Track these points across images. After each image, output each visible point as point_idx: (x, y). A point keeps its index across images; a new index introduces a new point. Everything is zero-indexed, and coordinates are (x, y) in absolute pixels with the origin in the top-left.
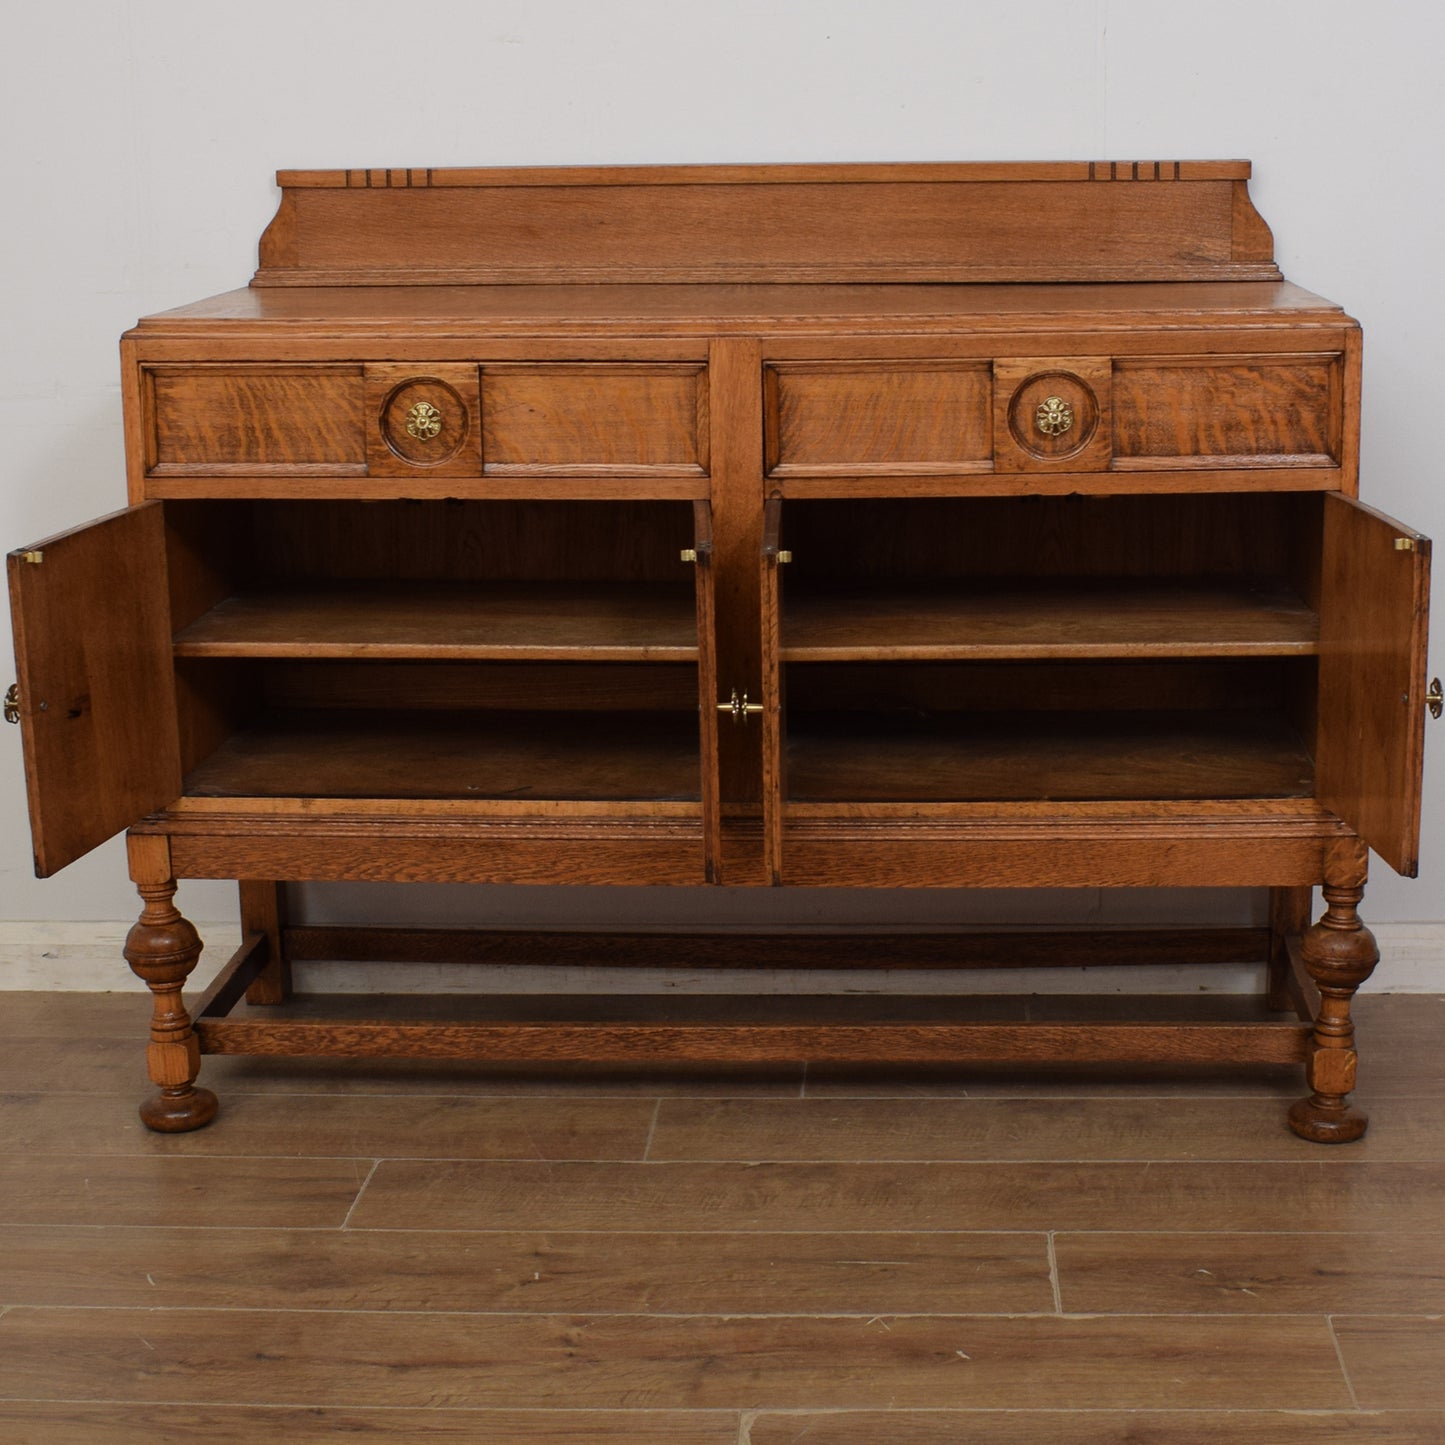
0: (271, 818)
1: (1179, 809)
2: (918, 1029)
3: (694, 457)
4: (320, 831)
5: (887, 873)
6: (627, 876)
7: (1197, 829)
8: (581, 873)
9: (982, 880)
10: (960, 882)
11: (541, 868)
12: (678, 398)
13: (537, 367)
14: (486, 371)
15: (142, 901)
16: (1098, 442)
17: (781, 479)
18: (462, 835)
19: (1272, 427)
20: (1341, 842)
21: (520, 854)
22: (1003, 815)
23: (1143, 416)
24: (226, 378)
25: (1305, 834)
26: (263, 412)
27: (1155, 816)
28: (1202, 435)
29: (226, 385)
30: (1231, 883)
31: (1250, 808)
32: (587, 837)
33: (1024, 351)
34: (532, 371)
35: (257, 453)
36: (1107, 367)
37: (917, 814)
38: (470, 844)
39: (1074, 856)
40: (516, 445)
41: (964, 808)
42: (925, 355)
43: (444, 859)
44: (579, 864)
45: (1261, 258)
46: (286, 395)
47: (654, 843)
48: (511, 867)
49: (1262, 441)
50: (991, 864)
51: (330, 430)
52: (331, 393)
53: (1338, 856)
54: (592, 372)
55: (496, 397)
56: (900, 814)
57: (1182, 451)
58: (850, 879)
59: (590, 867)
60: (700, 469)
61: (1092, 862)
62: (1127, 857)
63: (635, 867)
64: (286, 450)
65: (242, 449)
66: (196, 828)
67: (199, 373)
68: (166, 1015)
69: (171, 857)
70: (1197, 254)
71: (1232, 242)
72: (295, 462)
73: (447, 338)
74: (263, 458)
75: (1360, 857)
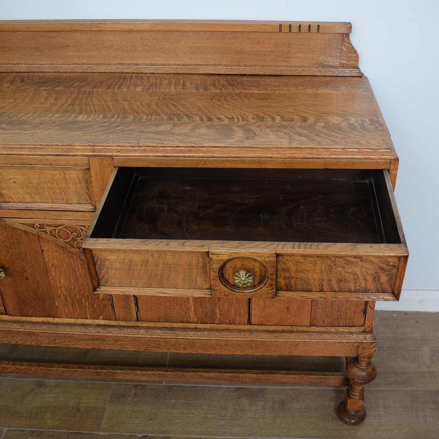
1: (302, 329)
2: (203, 374)
3: (90, 202)
5: (185, 348)
6: (84, 345)
7: (308, 338)
8: (65, 344)
10: (214, 352)
11: (50, 341)
12: (79, 179)
18: (18, 330)
20: (366, 344)
21: (41, 337)
22: (232, 329)
25: (352, 341)
31: (330, 329)
32: (66, 333)
38: (22, 333)
39: (259, 346)
40: (11, 196)
41: (215, 326)
43: (12, 337)
44: (64, 341)
45: (353, 66)
47: (92, 336)
48: (38, 341)
50: (225, 347)
53: (364, 348)
56: (190, 327)
58: (170, 350)
59: (68, 342)
60: (93, 207)
61: (266, 347)
62: (280, 346)
63: (86, 343)
70: (325, 63)
71: (341, 59)
75: (373, 349)
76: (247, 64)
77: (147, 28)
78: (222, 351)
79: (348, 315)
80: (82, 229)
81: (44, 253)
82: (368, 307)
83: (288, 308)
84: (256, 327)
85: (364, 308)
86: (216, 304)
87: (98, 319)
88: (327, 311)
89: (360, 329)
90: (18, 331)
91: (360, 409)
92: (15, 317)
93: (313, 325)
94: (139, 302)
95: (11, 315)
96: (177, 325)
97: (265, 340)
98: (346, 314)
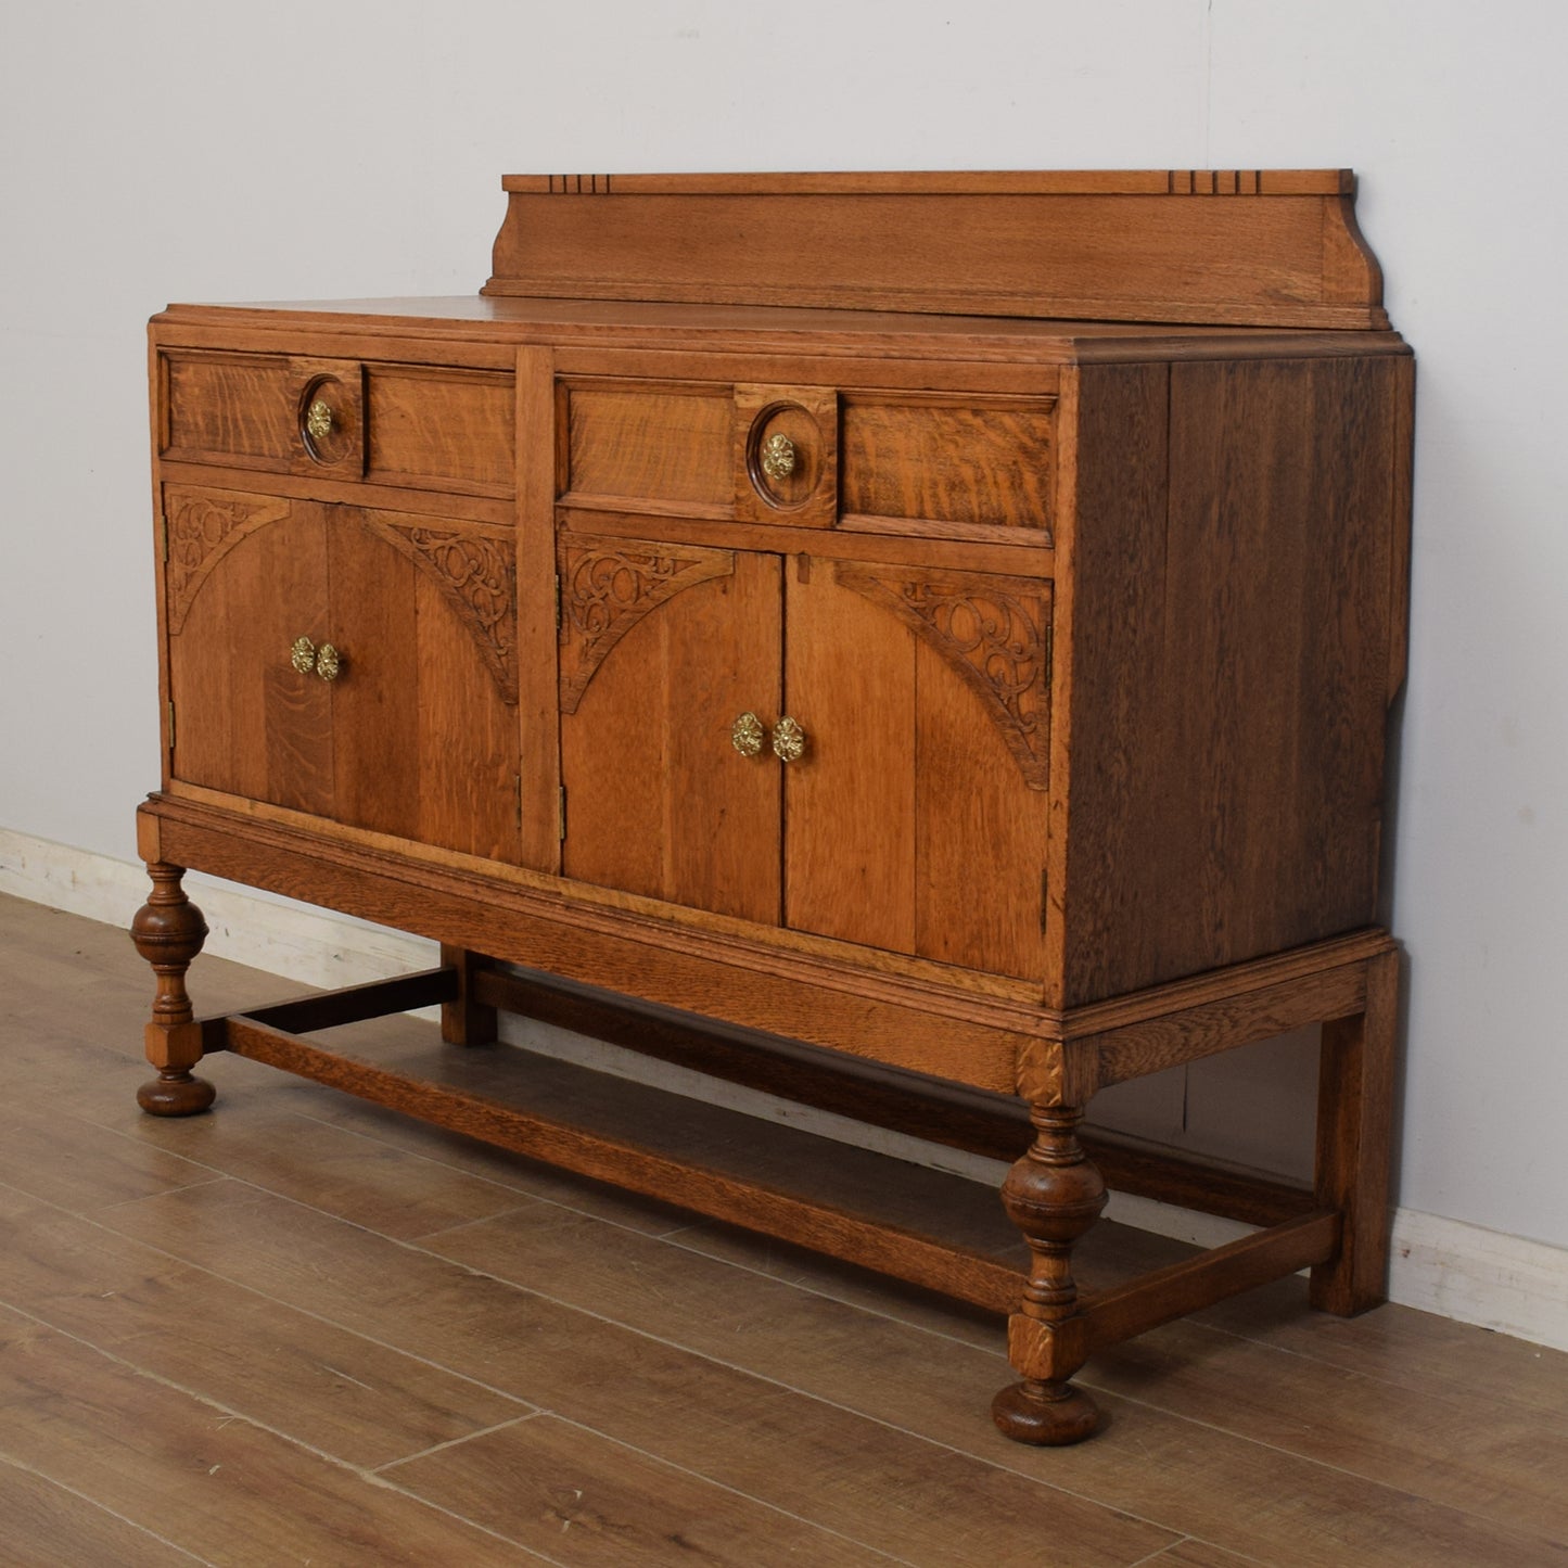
0: (222, 814)
1: (897, 964)
4: (249, 833)
5: (632, 978)
7: (902, 992)
9: (707, 1007)
10: (689, 1004)
12: (503, 413)
13: (402, 369)
14: (372, 371)
16: (823, 492)
17: (568, 508)
18: (337, 860)
19: (994, 491)
22: (743, 935)
23: (872, 464)
24: (212, 367)
25: (998, 1024)
26: (233, 403)
27: (874, 969)
28: (927, 494)
29: (211, 374)
30: (925, 1069)
31: (963, 980)
32: (416, 882)
33: (762, 376)
34: (401, 374)
35: (229, 444)
36: (831, 401)
37: (673, 917)
39: (786, 999)
40: (391, 452)
41: (710, 919)
42: (681, 375)
45: (1355, 299)
46: (246, 386)
47: (464, 901)
49: (984, 508)
50: (715, 989)
51: (273, 426)
52: (274, 386)
53: (1030, 1061)
54: (443, 378)
55: (379, 399)
56: (660, 914)
57: (908, 512)
58: (601, 978)
61: (801, 1009)
62: (833, 1012)
63: (448, 923)
64: (246, 442)
65: (220, 439)
66: (177, 814)
67: (194, 359)
68: (165, 998)
69: (161, 839)
70: (1285, 292)
71: (1323, 278)
72: (252, 454)
73: (341, 333)
74: (232, 448)
75: (1053, 1068)
76: (1102, 291)
77: (893, 186)
78: (707, 1003)
79: (1003, 926)
80: (486, 550)
81: (419, 617)
82: (1049, 902)
83: (863, 871)
84: (794, 939)
85: (1039, 903)
86: (715, 835)
87: (487, 856)
88: (953, 901)
89: (1033, 991)
90: (335, 863)
91: (1045, 1373)
92: (346, 828)
93: (921, 954)
94: (570, 806)
95: (338, 821)
96: (636, 902)
97: (801, 978)
98: (999, 920)
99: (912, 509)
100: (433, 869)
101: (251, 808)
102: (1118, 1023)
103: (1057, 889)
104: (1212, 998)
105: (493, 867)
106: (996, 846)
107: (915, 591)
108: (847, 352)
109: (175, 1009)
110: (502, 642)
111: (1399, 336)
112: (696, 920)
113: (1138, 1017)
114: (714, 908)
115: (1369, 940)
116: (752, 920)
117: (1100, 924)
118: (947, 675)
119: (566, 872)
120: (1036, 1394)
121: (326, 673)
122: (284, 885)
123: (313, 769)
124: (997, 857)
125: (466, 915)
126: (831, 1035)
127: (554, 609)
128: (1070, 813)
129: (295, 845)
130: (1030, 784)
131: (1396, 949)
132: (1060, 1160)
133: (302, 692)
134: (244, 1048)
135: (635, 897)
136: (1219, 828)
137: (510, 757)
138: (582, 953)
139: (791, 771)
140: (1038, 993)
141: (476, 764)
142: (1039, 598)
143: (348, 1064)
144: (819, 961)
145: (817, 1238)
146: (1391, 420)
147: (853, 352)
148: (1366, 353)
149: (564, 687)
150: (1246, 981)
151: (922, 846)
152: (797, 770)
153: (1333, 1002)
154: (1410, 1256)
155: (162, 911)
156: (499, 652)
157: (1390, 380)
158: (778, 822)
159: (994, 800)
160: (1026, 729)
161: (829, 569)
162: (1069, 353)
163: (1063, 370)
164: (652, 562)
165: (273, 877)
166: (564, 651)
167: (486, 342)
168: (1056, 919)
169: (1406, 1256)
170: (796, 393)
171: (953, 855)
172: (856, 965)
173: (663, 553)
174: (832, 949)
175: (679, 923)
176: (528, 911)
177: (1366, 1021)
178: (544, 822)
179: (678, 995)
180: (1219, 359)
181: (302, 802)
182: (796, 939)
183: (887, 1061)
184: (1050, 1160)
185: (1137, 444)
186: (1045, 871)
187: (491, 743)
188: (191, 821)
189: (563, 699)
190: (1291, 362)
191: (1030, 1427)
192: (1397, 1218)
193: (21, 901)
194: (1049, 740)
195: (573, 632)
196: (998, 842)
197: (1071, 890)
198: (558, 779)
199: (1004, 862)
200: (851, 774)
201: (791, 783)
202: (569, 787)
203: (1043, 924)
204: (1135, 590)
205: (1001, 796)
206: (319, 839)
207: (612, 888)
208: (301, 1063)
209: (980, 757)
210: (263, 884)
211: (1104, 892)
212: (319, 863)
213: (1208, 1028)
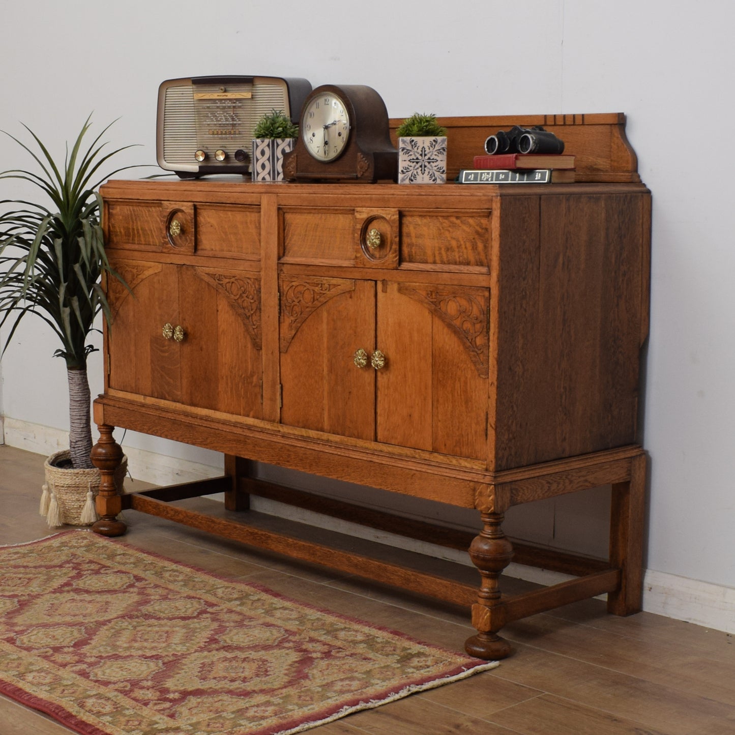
0: (131, 403)
1: (424, 455)
4: (143, 410)
5: (311, 466)
7: (426, 467)
9: (343, 477)
10: (336, 476)
12: (255, 223)
13: (211, 206)
14: (198, 207)
15: (99, 434)
16: (393, 253)
17: (283, 264)
19: (465, 251)
20: (482, 486)
22: (359, 445)
23: (414, 240)
24: (127, 207)
25: (467, 478)
26: (137, 223)
27: (415, 458)
28: (437, 253)
29: (127, 210)
30: (436, 499)
31: (453, 461)
32: (217, 428)
33: (367, 205)
34: (211, 208)
35: (135, 240)
36: (396, 214)
39: (377, 472)
40: (206, 242)
41: (345, 439)
42: (332, 205)
46: (143, 215)
47: (238, 435)
49: (461, 258)
50: (346, 469)
51: (155, 231)
52: (155, 214)
53: (480, 494)
54: (229, 209)
55: (201, 219)
56: (323, 438)
57: (429, 261)
58: (298, 466)
61: (383, 476)
62: (397, 477)
63: (231, 445)
64: (142, 239)
65: (131, 238)
66: (111, 403)
67: (120, 203)
68: (105, 484)
69: (104, 414)
70: (595, 167)
71: (611, 160)
72: (144, 244)
73: (185, 191)
74: (136, 242)
75: (490, 496)
78: (343, 475)
79: (469, 437)
80: (248, 283)
81: (219, 313)
82: (489, 426)
83: (410, 416)
85: (485, 426)
86: (347, 403)
87: (248, 416)
88: (448, 427)
89: (482, 464)
90: (181, 421)
91: (487, 629)
92: (186, 406)
93: (435, 450)
94: (284, 393)
95: (183, 403)
96: (313, 433)
97: (383, 462)
98: (468, 435)
99: (431, 259)
100: (224, 423)
101: (144, 399)
102: (519, 478)
103: (492, 420)
104: (561, 470)
105: (250, 421)
106: (466, 402)
107: (432, 295)
108: (403, 193)
109: (110, 489)
110: (255, 323)
111: (644, 185)
112: (338, 440)
113: (527, 477)
114: (347, 433)
115: (632, 449)
116: (362, 439)
117: (511, 436)
118: (446, 330)
119: (282, 421)
120: (483, 638)
121: (178, 339)
122: (159, 432)
123: (171, 381)
124: (467, 407)
125: (239, 441)
126: (396, 486)
127: (277, 308)
128: (498, 388)
129: (164, 414)
130: (481, 376)
131: (644, 454)
132: (493, 536)
133: (167, 348)
134: (139, 507)
135: (312, 431)
136: (564, 397)
137: (258, 373)
138: (289, 456)
139: (379, 374)
140: (484, 465)
141: (243, 376)
142: (484, 296)
143: (185, 512)
144: (391, 456)
145: (390, 579)
146: (641, 221)
147: (406, 193)
148: (629, 192)
149: (282, 341)
150: (576, 464)
151: (435, 404)
152: (382, 373)
153: (617, 475)
154: (652, 590)
155: (104, 446)
156: (254, 327)
157: (640, 204)
158: (374, 396)
159: (466, 383)
160: (479, 352)
161: (396, 286)
162: (497, 191)
163: (494, 198)
164: (320, 286)
165: (154, 429)
166: (282, 325)
167: (248, 193)
168: (492, 433)
169: (650, 590)
170: (382, 211)
171: (448, 407)
172: (407, 456)
173: (325, 282)
174: (397, 450)
175: (331, 441)
176: (266, 438)
177: (631, 485)
178: (273, 400)
179: (331, 472)
180: (562, 194)
181: (167, 396)
182: (382, 446)
183: (420, 496)
184: (489, 536)
185: (526, 230)
186: (487, 413)
187: (250, 367)
188: (117, 406)
189: (281, 346)
190: (595, 196)
191: (481, 652)
192: (646, 574)
193: (34, 454)
194: (489, 357)
195: (286, 318)
196: (467, 401)
197: (498, 420)
198: (279, 381)
199: (470, 409)
200: (405, 375)
201: (379, 379)
202: (284, 385)
203: (486, 435)
204: (526, 293)
205: (469, 381)
206: (174, 412)
207: (302, 428)
208: (165, 513)
209: (459, 365)
210: (149, 432)
211: (513, 422)
212: (174, 422)
213: (559, 483)
